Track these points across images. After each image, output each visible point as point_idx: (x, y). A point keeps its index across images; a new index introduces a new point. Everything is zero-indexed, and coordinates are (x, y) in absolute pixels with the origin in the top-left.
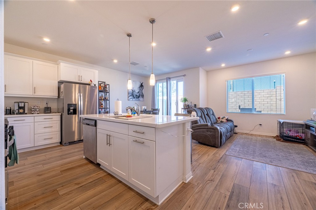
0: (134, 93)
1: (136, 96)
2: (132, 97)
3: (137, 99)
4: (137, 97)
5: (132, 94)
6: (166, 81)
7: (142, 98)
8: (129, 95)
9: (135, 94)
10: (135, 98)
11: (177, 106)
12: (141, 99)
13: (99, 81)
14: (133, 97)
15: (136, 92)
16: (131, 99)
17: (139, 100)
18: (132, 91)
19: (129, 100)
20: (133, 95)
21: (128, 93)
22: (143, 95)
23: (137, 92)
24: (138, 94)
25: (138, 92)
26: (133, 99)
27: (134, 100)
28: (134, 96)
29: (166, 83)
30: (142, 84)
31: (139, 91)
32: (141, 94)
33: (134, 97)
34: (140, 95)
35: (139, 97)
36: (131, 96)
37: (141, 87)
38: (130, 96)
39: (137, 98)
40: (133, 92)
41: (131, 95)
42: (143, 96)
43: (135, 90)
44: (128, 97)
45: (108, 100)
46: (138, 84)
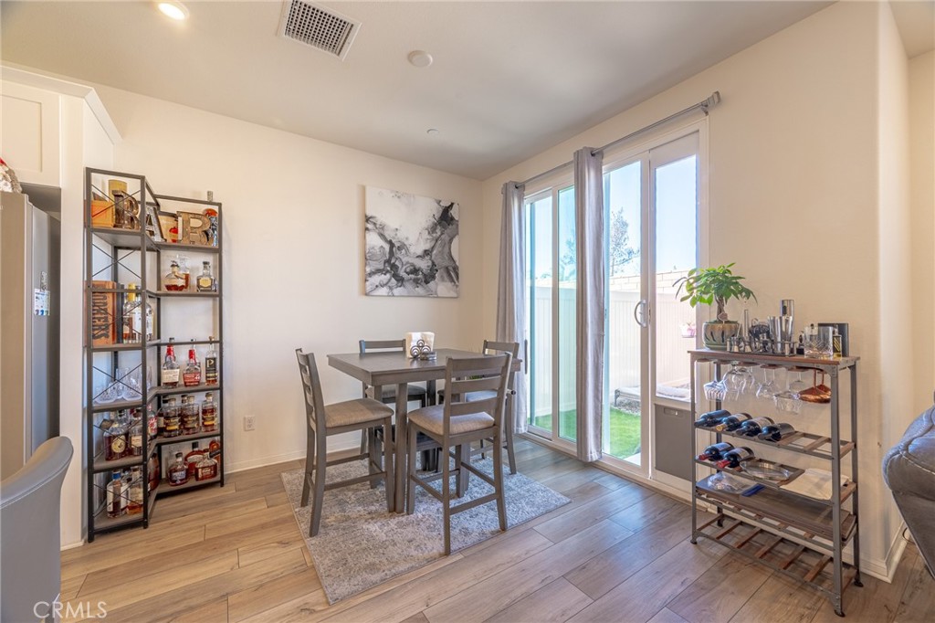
0: (398, 254)
1: (415, 271)
2: (384, 278)
3: (420, 290)
4: (420, 276)
5: (388, 261)
6: (570, 176)
7: (450, 285)
8: (368, 270)
9: (405, 259)
10: (409, 286)
11: (644, 330)
12: (441, 287)
13: (89, 171)
14: (395, 276)
15: (412, 250)
16: (384, 291)
17: (431, 295)
18: (387, 247)
19: (366, 294)
20: (394, 267)
21: (366, 259)
22: (456, 269)
23: (420, 251)
24: (424, 264)
25: (427, 253)
26: (391, 288)
27: (397, 291)
28: (402, 273)
29: (572, 192)
30: (446, 210)
31: (433, 248)
32: (447, 263)
33: (400, 280)
34: (433, 268)
35: (429, 278)
36: (378, 271)
37: (444, 227)
38: (371, 274)
39: (416, 282)
40: (391, 253)
41: (382, 267)
42: (452, 273)
43: (407, 239)
44: (366, 280)
45: (214, 293)
46: (426, 212)
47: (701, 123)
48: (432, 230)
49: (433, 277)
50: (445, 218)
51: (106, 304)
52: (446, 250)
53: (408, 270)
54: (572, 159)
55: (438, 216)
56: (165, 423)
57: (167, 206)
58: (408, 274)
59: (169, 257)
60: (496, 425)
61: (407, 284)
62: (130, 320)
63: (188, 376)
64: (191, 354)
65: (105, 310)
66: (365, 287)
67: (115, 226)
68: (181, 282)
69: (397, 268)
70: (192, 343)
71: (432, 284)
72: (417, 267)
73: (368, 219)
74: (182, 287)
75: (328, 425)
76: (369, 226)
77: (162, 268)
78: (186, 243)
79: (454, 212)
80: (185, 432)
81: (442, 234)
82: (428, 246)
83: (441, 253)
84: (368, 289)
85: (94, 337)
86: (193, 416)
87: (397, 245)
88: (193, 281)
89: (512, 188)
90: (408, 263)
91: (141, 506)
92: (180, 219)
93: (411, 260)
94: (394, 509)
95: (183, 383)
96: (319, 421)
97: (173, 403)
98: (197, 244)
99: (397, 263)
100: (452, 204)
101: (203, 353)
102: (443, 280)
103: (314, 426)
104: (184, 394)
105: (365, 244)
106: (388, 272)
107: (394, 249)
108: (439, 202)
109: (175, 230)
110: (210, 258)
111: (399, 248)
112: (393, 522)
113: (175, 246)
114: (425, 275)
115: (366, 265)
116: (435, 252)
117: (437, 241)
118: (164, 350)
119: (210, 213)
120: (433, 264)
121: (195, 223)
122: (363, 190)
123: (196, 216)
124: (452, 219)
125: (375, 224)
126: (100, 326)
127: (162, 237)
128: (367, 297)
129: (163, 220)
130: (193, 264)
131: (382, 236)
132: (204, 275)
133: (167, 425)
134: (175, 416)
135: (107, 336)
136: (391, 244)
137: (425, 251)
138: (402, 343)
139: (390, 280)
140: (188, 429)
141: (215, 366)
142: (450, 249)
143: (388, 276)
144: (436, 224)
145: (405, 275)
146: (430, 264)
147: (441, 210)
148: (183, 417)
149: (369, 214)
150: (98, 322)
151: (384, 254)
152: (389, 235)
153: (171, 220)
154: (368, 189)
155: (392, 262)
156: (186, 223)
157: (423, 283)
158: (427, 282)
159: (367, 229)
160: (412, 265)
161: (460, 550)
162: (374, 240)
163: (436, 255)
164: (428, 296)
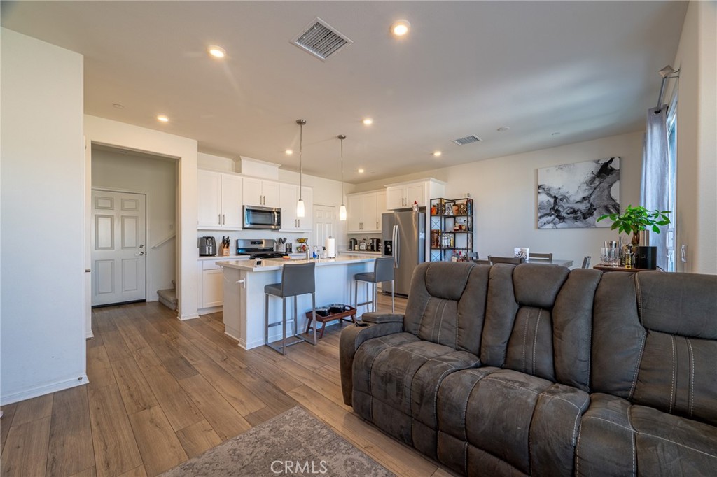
0: (561, 203)
1: (575, 212)
2: (550, 218)
3: (579, 224)
4: (579, 214)
5: (553, 208)
8: (539, 215)
9: (565, 206)
10: (570, 222)
13: (431, 200)
14: (559, 216)
15: (572, 199)
16: (550, 226)
17: (588, 226)
18: (552, 200)
19: (539, 228)
20: (557, 211)
21: (540, 208)
22: (615, 206)
23: (579, 198)
24: (583, 207)
26: (555, 224)
27: (559, 226)
28: (564, 214)
30: (605, 165)
31: (591, 195)
32: (605, 203)
33: (562, 219)
34: (592, 208)
35: (587, 215)
36: (546, 215)
37: (603, 178)
38: (540, 217)
39: (576, 219)
40: (555, 203)
41: (548, 212)
42: (613, 210)
43: (568, 192)
44: (538, 221)
46: (586, 169)
48: (592, 181)
49: (591, 214)
50: (605, 171)
52: (606, 193)
53: (568, 212)
55: (596, 171)
58: (568, 214)
61: (568, 221)
62: (439, 240)
64: (460, 253)
66: (537, 224)
67: (436, 214)
69: (560, 211)
70: (460, 249)
71: (590, 219)
72: (576, 209)
73: (539, 187)
74: (459, 230)
76: (540, 191)
78: (459, 214)
79: (615, 165)
81: (601, 183)
82: (586, 194)
83: (600, 197)
84: (539, 225)
85: (432, 245)
87: (559, 198)
88: (463, 227)
90: (568, 207)
92: (459, 206)
93: (571, 206)
98: (464, 214)
99: (560, 209)
100: (612, 159)
101: (464, 253)
105: (537, 201)
106: (552, 214)
107: (557, 201)
108: (597, 162)
110: (469, 218)
111: (561, 199)
114: (583, 214)
115: (538, 212)
116: (593, 197)
117: (595, 189)
118: (452, 251)
119: (468, 202)
120: (592, 205)
121: (462, 207)
122: (537, 171)
123: (464, 204)
124: (612, 170)
125: (544, 189)
127: (452, 213)
128: (539, 230)
131: (549, 194)
136: (555, 198)
137: (584, 198)
139: (554, 219)
142: (609, 192)
143: (553, 217)
144: (594, 178)
145: (566, 215)
146: (588, 205)
147: (599, 167)
149: (540, 184)
150: (433, 241)
151: (550, 205)
152: (554, 193)
154: (539, 171)
155: (556, 208)
157: (582, 219)
158: (585, 218)
159: (539, 193)
160: (572, 208)
162: (544, 198)
163: (594, 199)
164: (587, 227)
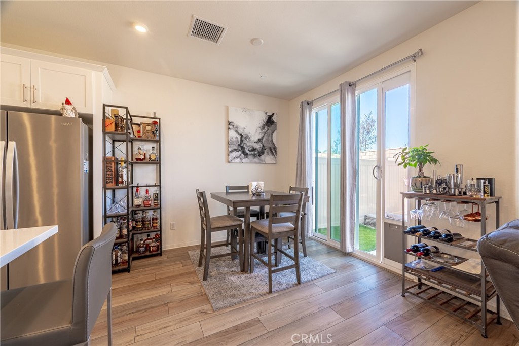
0: (245, 141)
1: (254, 150)
2: (238, 154)
3: (256, 160)
4: (256, 152)
5: (240, 145)
6: (337, 97)
7: (272, 157)
8: (230, 149)
9: (248, 144)
10: (251, 158)
11: (379, 181)
12: (267, 158)
13: (104, 106)
14: (244, 152)
15: (252, 139)
16: (238, 160)
17: (262, 162)
18: (239, 137)
19: (229, 162)
20: (243, 148)
21: (229, 144)
22: (275, 148)
23: (256, 140)
24: (258, 146)
25: (260, 140)
26: (241, 159)
27: (245, 160)
28: (247, 151)
29: (338, 105)
30: (270, 117)
31: (263, 137)
32: (270, 145)
33: (246, 155)
34: (263, 148)
35: (261, 153)
36: (235, 150)
37: (269, 126)
38: (231, 152)
39: (254, 155)
40: (241, 140)
41: (237, 148)
42: (273, 150)
43: (249, 133)
44: (229, 155)
45: (157, 162)
46: (260, 118)
47: (412, 66)
48: (263, 128)
49: (263, 153)
50: (270, 122)
51: (111, 167)
52: (270, 138)
53: (250, 149)
54: (338, 88)
55: (265, 120)
56: (136, 224)
57: (135, 120)
58: (250, 151)
59: (137, 145)
60: (296, 229)
61: (249, 157)
62: (122, 175)
63: (146, 202)
64: (147, 191)
65: (111, 170)
66: (228, 159)
67: (115, 131)
68: (142, 157)
69: (244, 148)
70: (147, 186)
71: (262, 157)
72: (255, 148)
73: (229, 123)
74: (143, 159)
75: (212, 227)
76: (230, 127)
77: (134, 150)
78: (144, 138)
79: (274, 118)
80: (144, 229)
81: (268, 130)
82: (260, 137)
83: (267, 140)
84: (230, 159)
85: (107, 183)
86: (148, 221)
87: (244, 136)
88: (148, 156)
89: (306, 105)
90: (250, 146)
91: (126, 262)
92: (142, 126)
93: (252, 144)
94: (243, 270)
95: (143, 205)
96: (207, 225)
97: (139, 215)
98: (149, 138)
99: (244, 146)
100: (273, 114)
101: (153, 191)
102: (268, 154)
103: (205, 227)
104: (143, 211)
105: (228, 137)
106: (240, 150)
107: (243, 138)
108: (266, 113)
109: (139, 132)
110: (154, 145)
111: (245, 138)
112: (243, 276)
113: (139, 139)
114: (259, 152)
115: (229, 147)
116: (264, 140)
117: (265, 134)
118: (135, 189)
119: (155, 123)
120: (263, 146)
121: (148, 128)
122: (227, 108)
123: (149, 124)
124: (273, 122)
125: (233, 126)
126: (109, 178)
127: (134, 135)
128: (228, 164)
129: (134, 127)
130: (147, 148)
131: (237, 132)
132: (152, 153)
133: (137, 225)
134: (140, 221)
135: (112, 183)
136: (241, 136)
137: (259, 139)
138: (247, 187)
139: (241, 155)
140: (146, 228)
141: (158, 197)
142: (272, 137)
143: (240, 152)
144: (264, 125)
146: (261, 146)
147: (267, 117)
148: (143, 221)
149: (230, 121)
150: (108, 176)
151: (238, 141)
152: (240, 131)
153: (138, 126)
154: (230, 107)
155: (242, 145)
156: (144, 128)
157: (258, 156)
158: (260, 156)
159: (229, 128)
160: (252, 147)
161: (277, 292)
162: (233, 134)
163: (265, 141)
164: (260, 163)
